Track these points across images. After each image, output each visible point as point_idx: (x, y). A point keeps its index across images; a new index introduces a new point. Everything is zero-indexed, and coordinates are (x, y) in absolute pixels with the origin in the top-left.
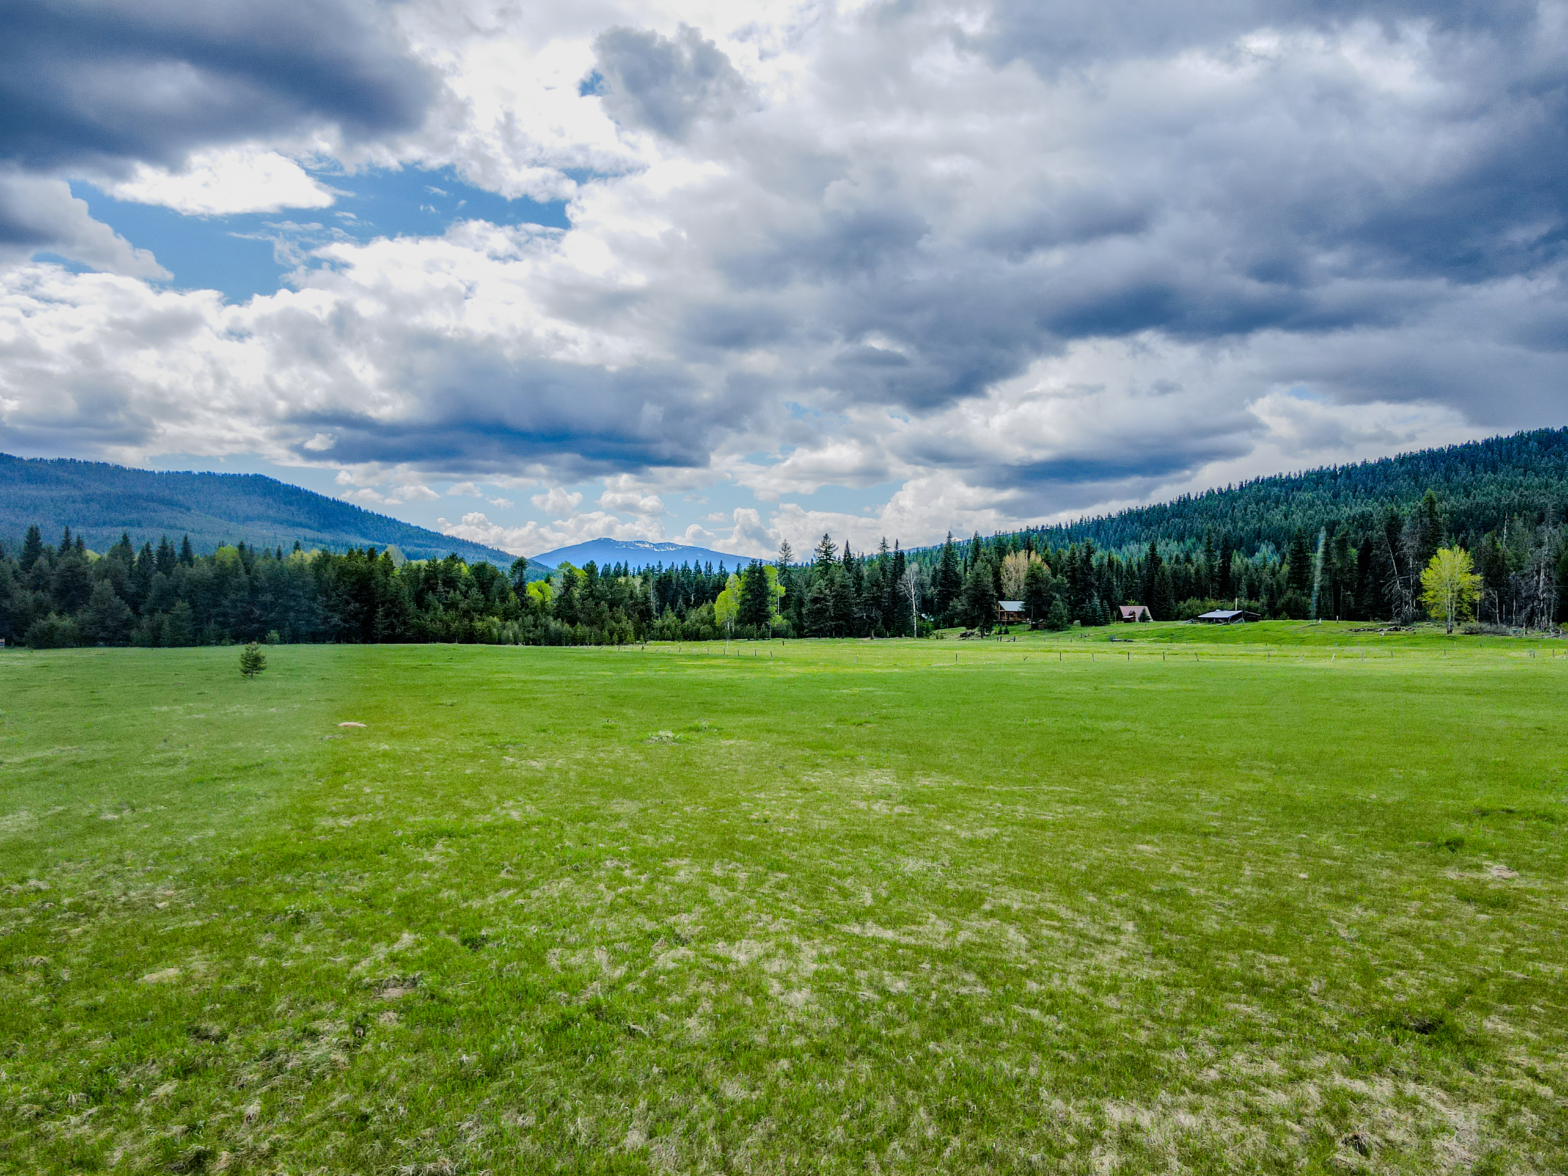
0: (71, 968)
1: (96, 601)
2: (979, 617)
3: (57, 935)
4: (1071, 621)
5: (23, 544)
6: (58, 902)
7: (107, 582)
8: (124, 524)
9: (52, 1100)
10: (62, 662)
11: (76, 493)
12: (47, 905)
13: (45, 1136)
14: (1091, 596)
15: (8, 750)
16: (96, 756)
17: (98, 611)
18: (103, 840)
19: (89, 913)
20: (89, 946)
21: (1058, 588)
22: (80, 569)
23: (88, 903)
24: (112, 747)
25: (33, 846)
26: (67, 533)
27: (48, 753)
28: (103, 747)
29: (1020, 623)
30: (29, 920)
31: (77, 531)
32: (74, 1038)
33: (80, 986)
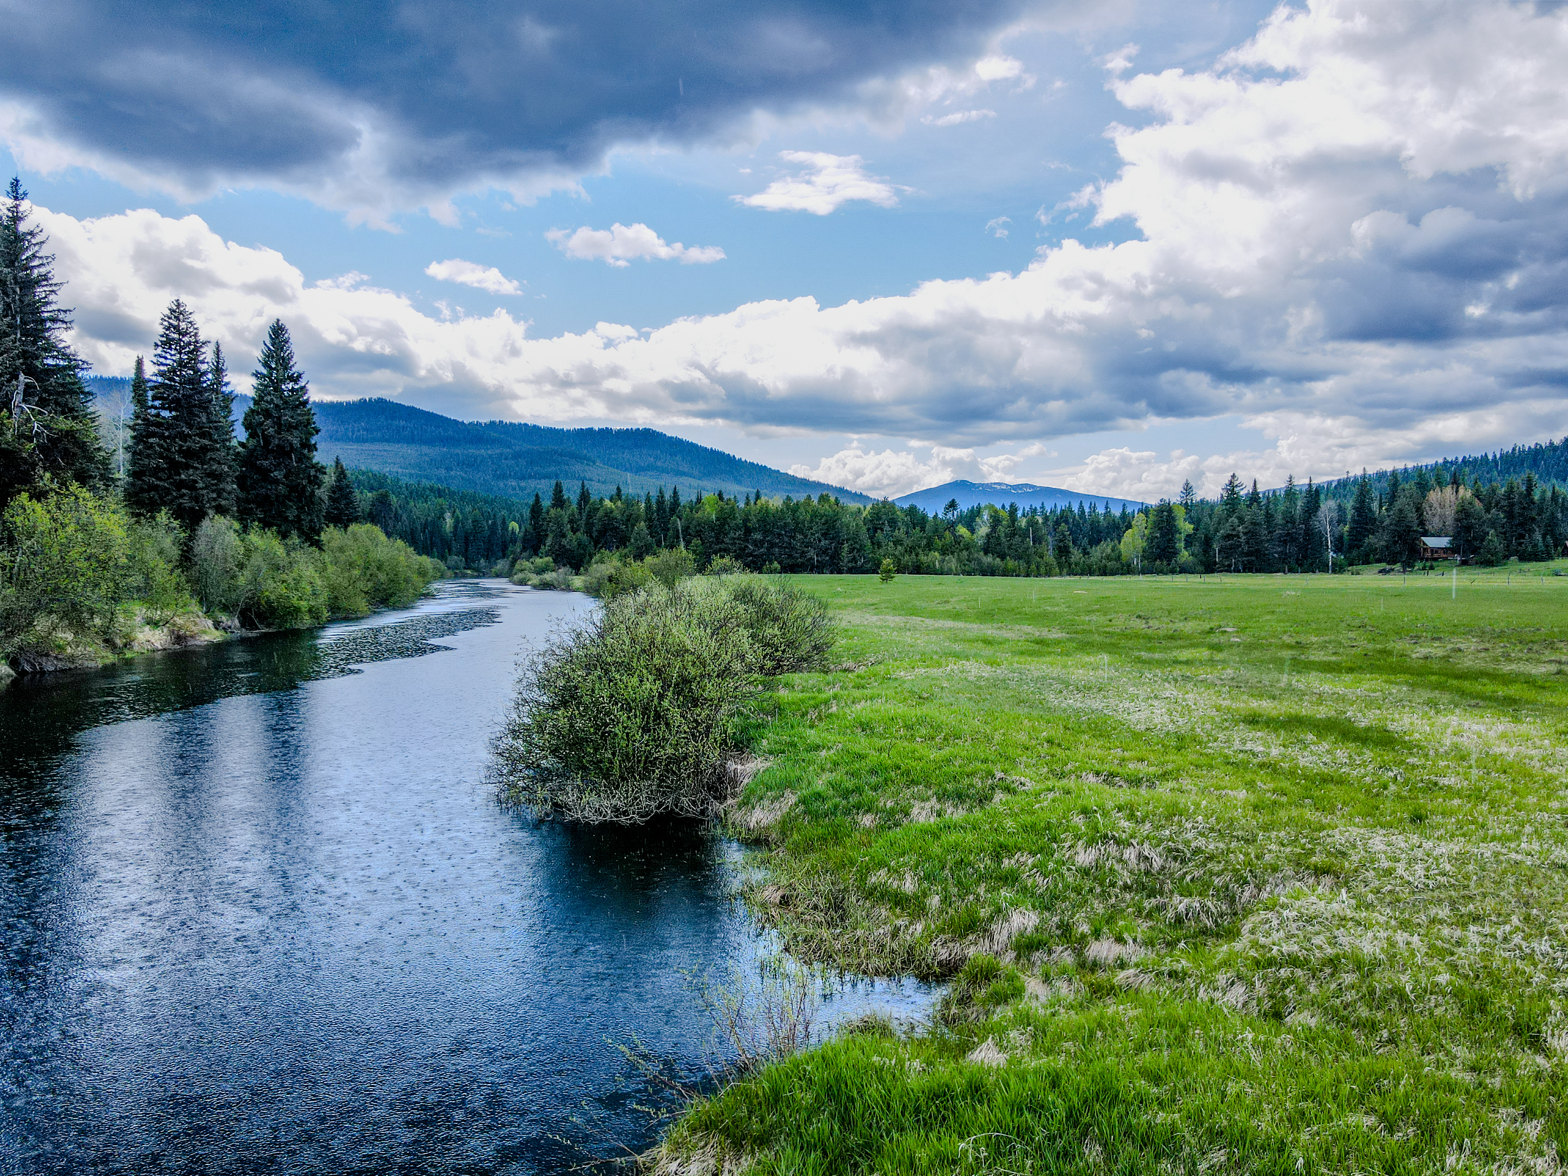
2: (1400, 553)
4: (1507, 557)
14: (1531, 531)
21: (1493, 524)
29: (1446, 559)
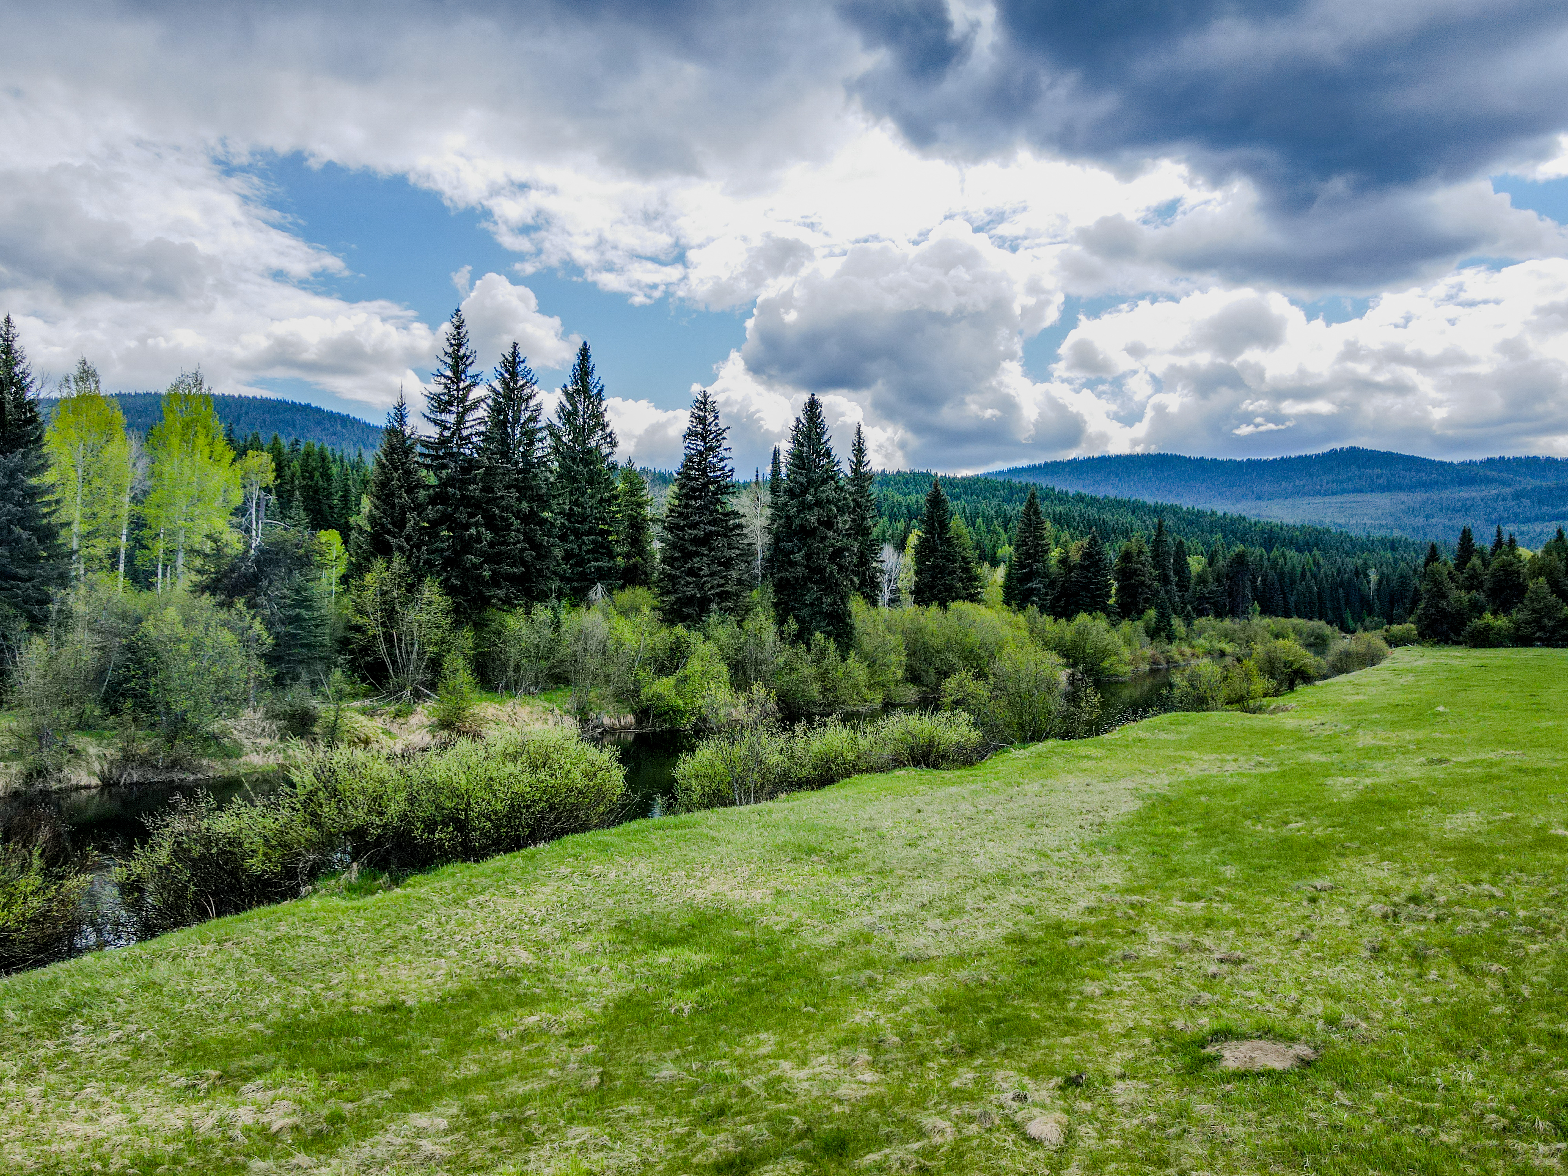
0: (1532, 985)
1: (1532, 601)
3: (1515, 947)
5: (1456, 547)
6: (1512, 913)
7: (1542, 579)
8: (1558, 517)
9: (1519, 1118)
10: (1499, 662)
11: (1507, 490)
12: (1502, 913)
13: (1514, 1154)
15: (1453, 748)
16: (1541, 765)
17: (1534, 611)
18: (1555, 856)
19: (1545, 932)
20: (1549, 967)
22: (1515, 567)
23: (1543, 920)
24: (1559, 756)
25: (1484, 850)
26: (1499, 532)
27: (1492, 756)
28: (1548, 756)
30: (1485, 925)
31: (1508, 529)
32: (1538, 1061)
33: (1542, 1008)
